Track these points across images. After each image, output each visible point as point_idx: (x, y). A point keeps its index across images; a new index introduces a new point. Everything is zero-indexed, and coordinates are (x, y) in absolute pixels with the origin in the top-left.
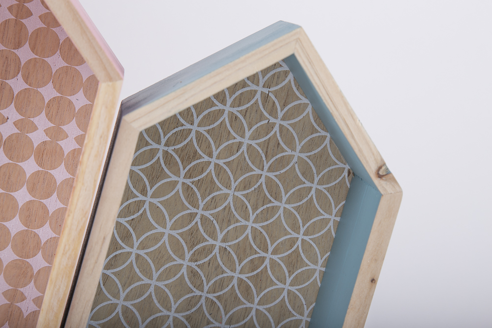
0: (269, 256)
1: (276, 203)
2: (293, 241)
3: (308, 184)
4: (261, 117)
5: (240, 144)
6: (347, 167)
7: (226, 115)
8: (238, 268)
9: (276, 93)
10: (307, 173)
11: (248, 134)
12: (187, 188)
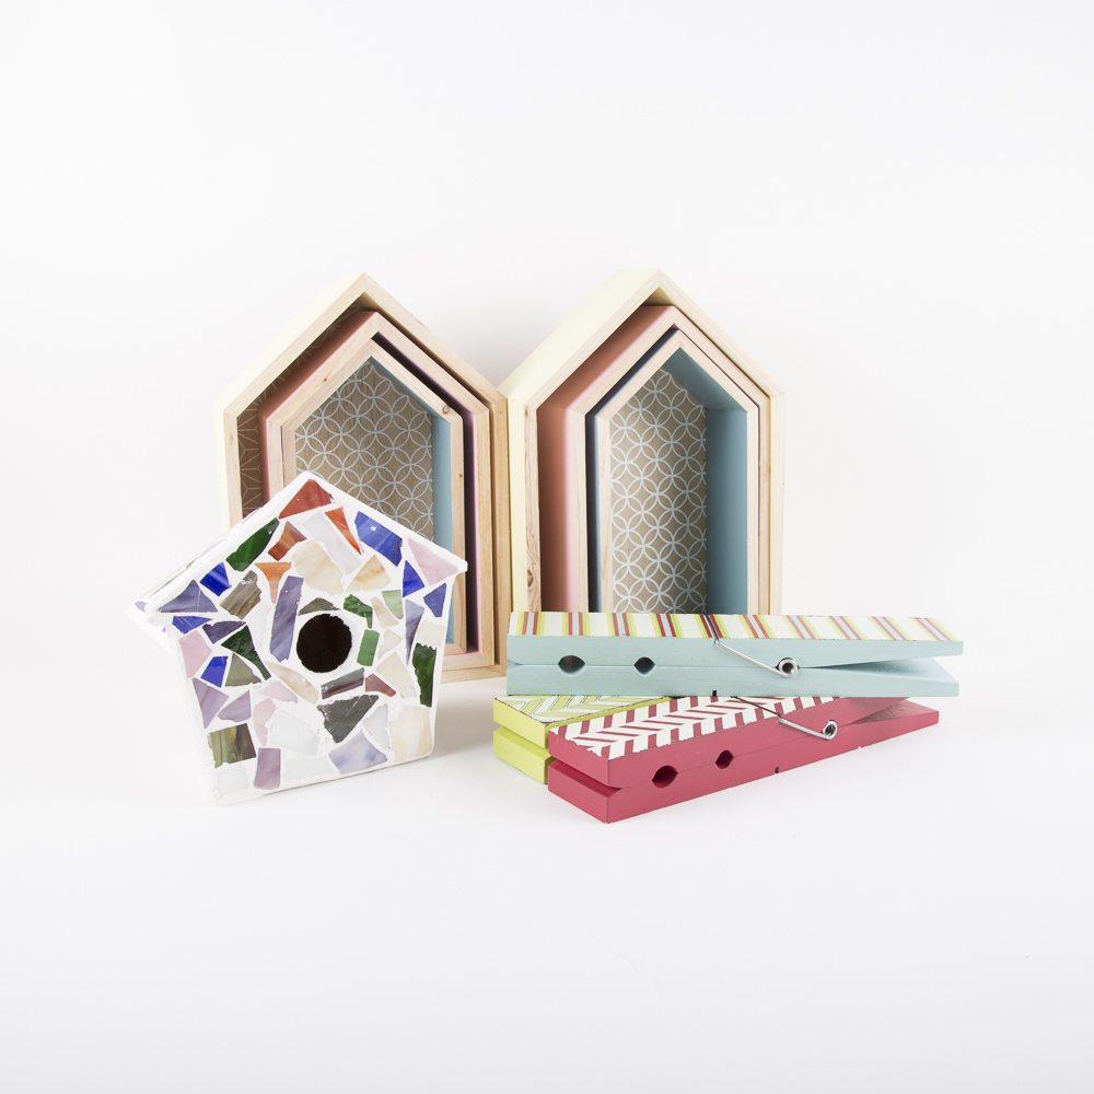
0: (395, 483)
1: (389, 449)
2: (407, 468)
3: (405, 431)
4: (363, 398)
5: (355, 419)
6: (426, 412)
7: (340, 404)
8: (378, 497)
9: (366, 380)
10: (402, 424)
11: (357, 411)
12: (330, 457)
